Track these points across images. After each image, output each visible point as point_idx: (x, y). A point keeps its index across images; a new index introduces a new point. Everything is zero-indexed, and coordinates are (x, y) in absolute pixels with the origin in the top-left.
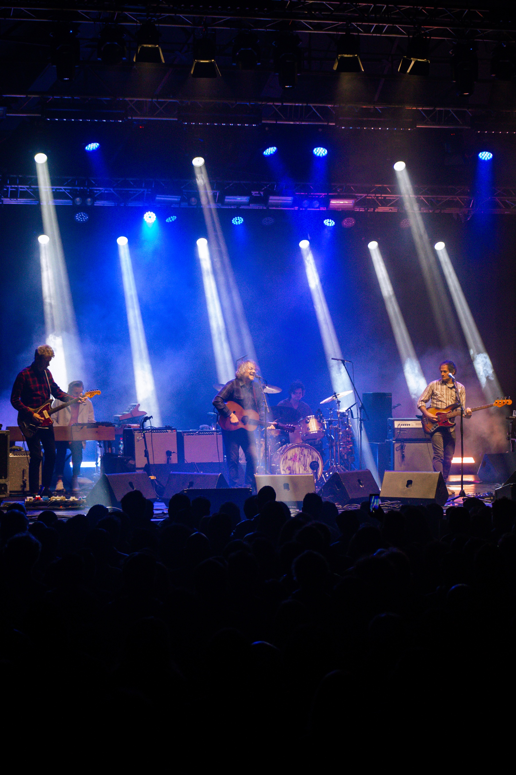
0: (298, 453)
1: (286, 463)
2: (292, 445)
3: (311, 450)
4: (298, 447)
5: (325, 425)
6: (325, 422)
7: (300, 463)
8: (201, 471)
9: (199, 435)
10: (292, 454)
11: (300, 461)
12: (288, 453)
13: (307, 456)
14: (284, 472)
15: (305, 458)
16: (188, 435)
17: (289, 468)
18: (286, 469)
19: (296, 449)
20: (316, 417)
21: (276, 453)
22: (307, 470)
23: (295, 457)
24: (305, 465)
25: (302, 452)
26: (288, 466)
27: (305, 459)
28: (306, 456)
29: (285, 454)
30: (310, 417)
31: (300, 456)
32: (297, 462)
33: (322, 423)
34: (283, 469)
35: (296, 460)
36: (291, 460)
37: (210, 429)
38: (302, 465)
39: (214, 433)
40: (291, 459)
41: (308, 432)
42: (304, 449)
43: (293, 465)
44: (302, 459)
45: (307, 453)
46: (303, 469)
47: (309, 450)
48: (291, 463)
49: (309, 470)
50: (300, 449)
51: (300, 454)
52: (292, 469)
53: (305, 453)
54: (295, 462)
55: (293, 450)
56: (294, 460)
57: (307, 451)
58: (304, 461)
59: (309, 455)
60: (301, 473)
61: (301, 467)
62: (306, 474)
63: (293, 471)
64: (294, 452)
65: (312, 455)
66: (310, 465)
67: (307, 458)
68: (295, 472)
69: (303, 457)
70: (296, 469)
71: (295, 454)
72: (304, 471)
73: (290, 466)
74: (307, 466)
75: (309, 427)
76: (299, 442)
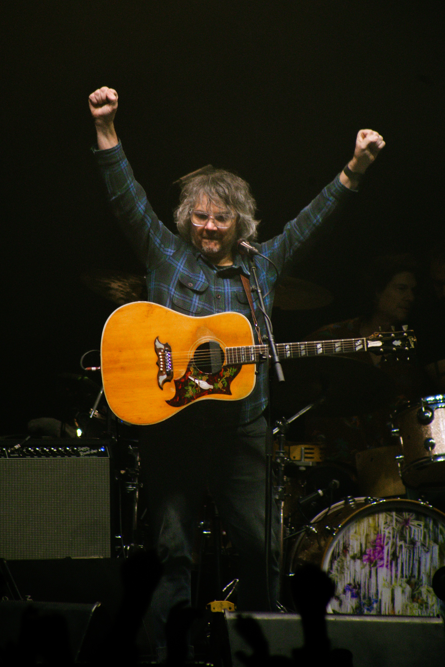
0: (387, 532)
1: (342, 567)
2: (367, 501)
3: (435, 524)
4: (390, 510)
7: (397, 571)
8: (25, 592)
9: (24, 455)
10: (367, 535)
11: (394, 563)
12: (352, 531)
13: (423, 545)
14: (336, 603)
15: (416, 551)
17: (355, 587)
18: (344, 592)
19: (382, 518)
21: (309, 529)
22: (423, 600)
23: (378, 548)
24: (413, 580)
25: (403, 528)
26: (352, 582)
27: (416, 557)
28: (419, 544)
29: (340, 536)
30: (436, 402)
31: (394, 544)
32: (385, 569)
35: (382, 559)
36: (360, 558)
38: (404, 579)
39: (80, 449)
40: (362, 553)
41: (427, 454)
42: (412, 518)
43: (369, 580)
44: (401, 555)
45: (421, 536)
46: (407, 597)
47: (430, 522)
48: (363, 570)
49: (427, 600)
50: (396, 517)
51: (397, 536)
52: (367, 593)
53: (414, 535)
54: (375, 568)
55: (369, 521)
56: (374, 561)
57: (420, 526)
58: (409, 567)
59: (429, 544)
60: (399, 612)
61: (401, 586)
62: (417, 615)
63: (367, 599)
64: (372, 530)
65: (442, 544)
66: (432, 580)
67: (423, 554)
68: (377, 607)
69: (408, 551)
70: (382, 595)
71: (378, 536)
72: (409, 604)
73: (357, 580)
74: (421, 583)
75: (429, 437)
76: (393, 494)
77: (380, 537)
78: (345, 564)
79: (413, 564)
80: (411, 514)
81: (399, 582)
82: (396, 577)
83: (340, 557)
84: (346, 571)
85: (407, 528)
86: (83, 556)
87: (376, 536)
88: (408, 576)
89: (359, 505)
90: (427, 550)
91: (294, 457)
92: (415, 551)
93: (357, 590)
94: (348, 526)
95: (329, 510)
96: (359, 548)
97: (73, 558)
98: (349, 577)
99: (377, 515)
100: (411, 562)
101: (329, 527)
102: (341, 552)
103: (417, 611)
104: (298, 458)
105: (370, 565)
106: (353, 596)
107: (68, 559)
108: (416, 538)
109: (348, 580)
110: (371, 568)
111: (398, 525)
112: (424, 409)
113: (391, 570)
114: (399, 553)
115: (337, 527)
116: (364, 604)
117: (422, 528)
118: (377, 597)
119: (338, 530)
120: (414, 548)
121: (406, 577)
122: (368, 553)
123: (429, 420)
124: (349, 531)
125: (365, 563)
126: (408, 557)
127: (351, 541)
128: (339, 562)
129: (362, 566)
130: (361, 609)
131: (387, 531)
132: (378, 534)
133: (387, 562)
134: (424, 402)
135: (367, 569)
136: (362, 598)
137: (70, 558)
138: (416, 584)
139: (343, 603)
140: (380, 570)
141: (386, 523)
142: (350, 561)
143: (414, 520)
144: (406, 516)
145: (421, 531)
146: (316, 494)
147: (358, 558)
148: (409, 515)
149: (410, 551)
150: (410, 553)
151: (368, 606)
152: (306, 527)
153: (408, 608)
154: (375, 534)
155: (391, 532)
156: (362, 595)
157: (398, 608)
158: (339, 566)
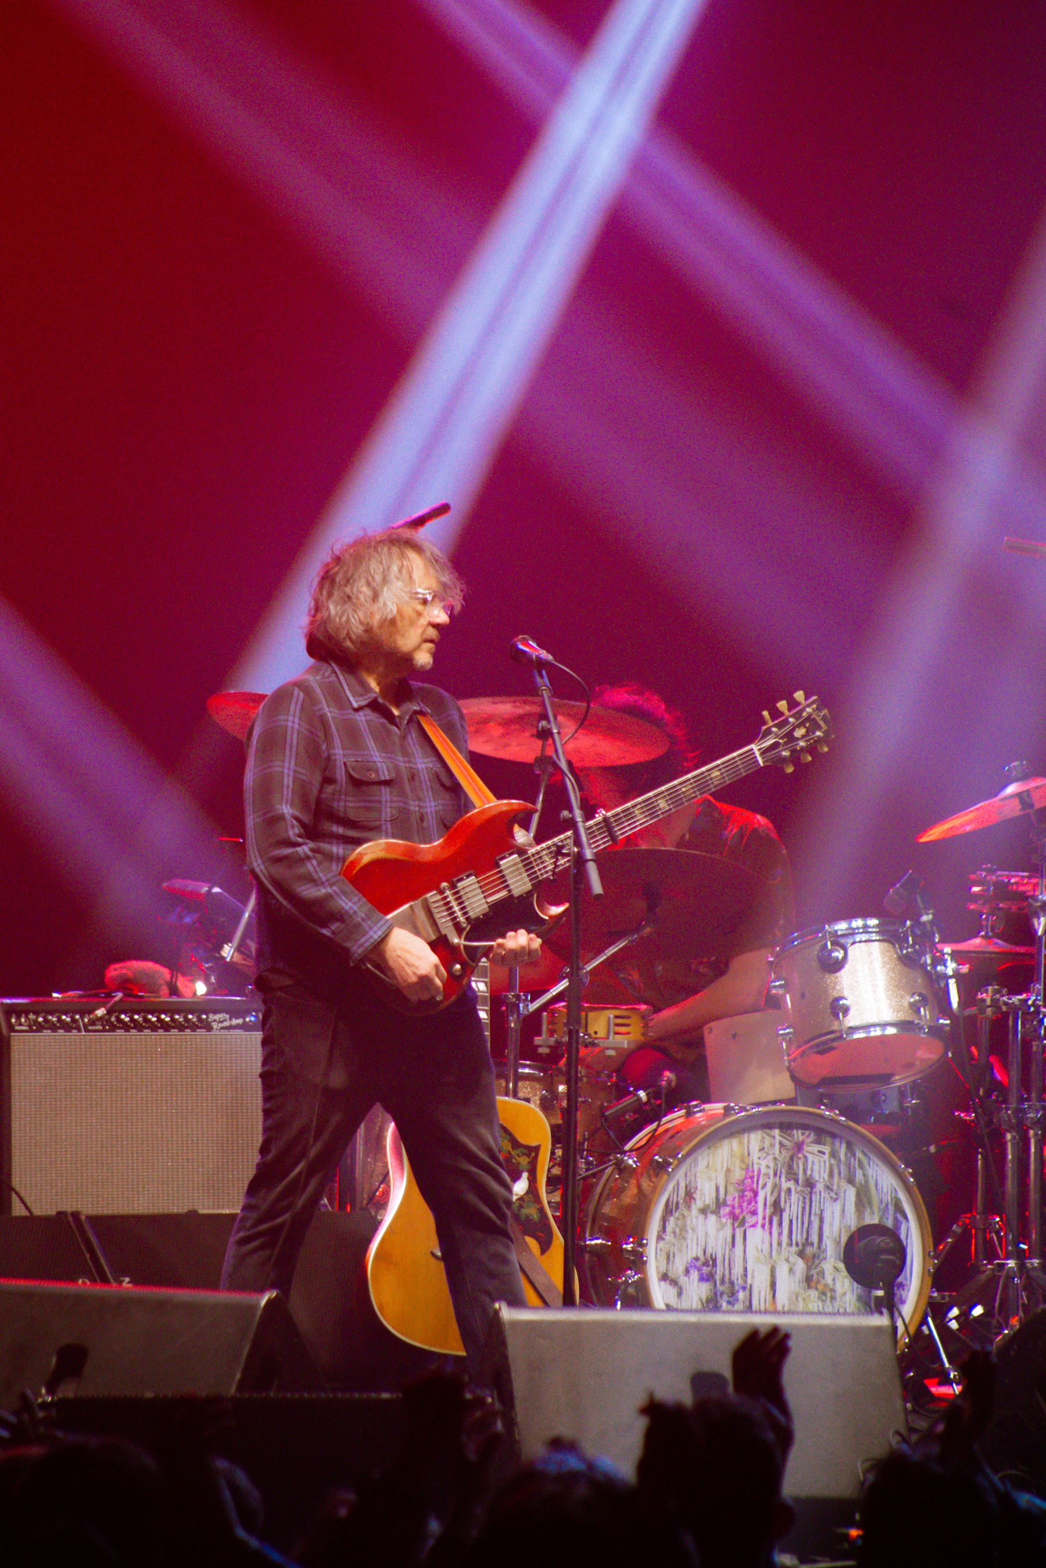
0: (764, 1165)
1: (683, 1229)
2: (728, 1110)
3: (849, 1150)
4: (769, 1126)
5: (952, 984)
6: (951, 967)
7: (780, 1234)
8: (120, 1272)
9: (112, 1029)
10: (728, 1171)
11: (775, 1220)
12: (702, 1164)
13: (828, 1188)
14: (672, 1291)
15: (816, 1198)
16: (40, 1028)
17: (706, 1264)
18: (687, 1272)
19: (755, 1139)
20: (891, 936)
21: (622, 1161)
22: (826, 1285)
23: (749, 1194)
24: (809, 1251)
25: (792, 1158)
26: (700, 1254)
27: (815, 1209)
28: (820, 1187)
29: (680, 1174)
30: (852, 932)
31: (776, 1187)
32: (759, 1230)
33: (927, 972)
34: (663, 1269)
35: (754, 1213)
36: (716, 1212)
37: (174, 991)
38: (794, 1249)
40: (720, 1204)
41: (836, 1026)
42: (809, 1140)
43: (731, 1250)
44: (788, 1205)
45: (825, 1172)
46: (797, 1280)
47: (840, 1147)
48: (721, 1233)
49: (834, 1284)
50: (781, 1139)
51: (781, 1172)
52: (727, 1273)
53: (812, 1170)
54: (742, 1229)
55: (732, 1146)
56: (741, 1217)
57: (824, 1153)
58: (803, 1224)
59: (838, 1186)
60: (784, 1307)
61: (787, 1260)
62: (816, 1310)
63: (727, 1285)
64: (738, 1162)
65: (861, 1184)
66: (842, 1250)
67: (827, 1204)
68: (745, 1296)
69: (801, 1198)
70: (753, 1277)
71: (747, 1173)
72: (802, 1291)
73: (709, 1251)
74: (824, 1255)
75: (840, 994)
76: (772, 1097)
77: (750, 1174)
78: (689, 1222)
79: (810, 1222)
80: (807, 1132)
81: (784, 1254)
82: (780, 1244)
83: (680, 1210)
84: (690, 1235)
85: (800, 1158)
86: (218, 1208)
87: (744, 1172)
88: (800, 1243)
89: (713, 1119)
90: (834, 1196)
91: (596, 1033)
92: (813, 1199)
93: (709, 1269)
94: (694, 1155)
95: (659, 1126)
96: (714, 1195)
97: (202, 1211)
98: (695, 1246)
99: (746, 1135)
100: (806, 1218)
101: (660, 1157)
102: (681, 1201)
103: (816, 1305)
104: (602, 1033)
105: (733, 1225)
106: (702, 1279)
107: (193, 1214)
108: (816, 1176)
109: (693, 1250)
110: (734, 1229)
111: (784, 1152)
112: (829, 946)
113: (771, 1233)
114: (785, 1202)
115: (675, 1157)
116: (722, 1294)
117: (827, 1157)
118: (746, 1282)
119: (676, 1162)
120: (811, 1193)
121: (797, 1245)
122: (729, 1203)
123: (837, 966)
124: (696, 1165)
125: (724, 1220)
126: (800, 1209)
127: (699, 1180)
128: (678, 1219)
129: (719, 1226)
130: (717, 1302)
131: (764, 1163)
132: (747, 1169)
133: (764, 1218)
134: (829, 932)
135: (728, 1231)
136: (718, 1282)
137: (196, 1212)
138: (814, 1256)
139: (684, 1292)
140: (750, 1232)
141: (762, 1149)
142: (697, 1217)
143: (811, 1143)
144: (798, 1137)
145: (825, 1163)
146: (636, 1098)
147: (713, 1212)
148: (803, 1134)
149: (804, 1198)
150: (804, 1203)
151: (729, 1297)
152: (616, 1158)
153: (800, 1299)
154: (742, 1169)
155: (772, 1165)
156: (718, 1277)
157: (783, 1298)
158: (677, 1225)
